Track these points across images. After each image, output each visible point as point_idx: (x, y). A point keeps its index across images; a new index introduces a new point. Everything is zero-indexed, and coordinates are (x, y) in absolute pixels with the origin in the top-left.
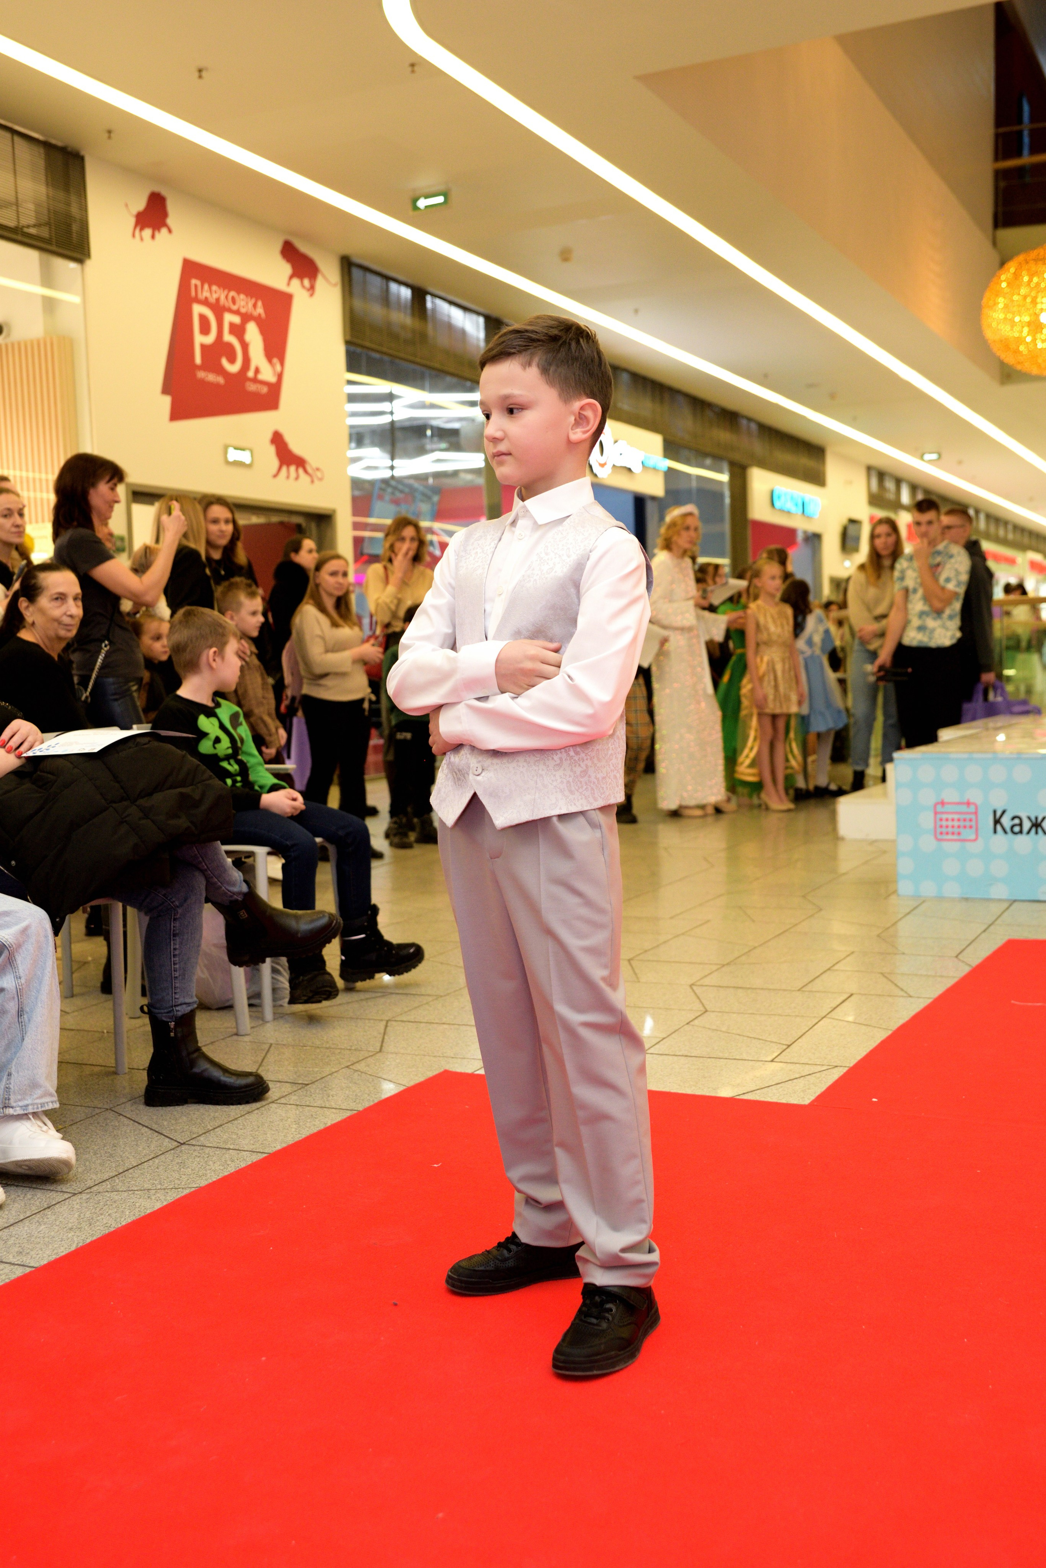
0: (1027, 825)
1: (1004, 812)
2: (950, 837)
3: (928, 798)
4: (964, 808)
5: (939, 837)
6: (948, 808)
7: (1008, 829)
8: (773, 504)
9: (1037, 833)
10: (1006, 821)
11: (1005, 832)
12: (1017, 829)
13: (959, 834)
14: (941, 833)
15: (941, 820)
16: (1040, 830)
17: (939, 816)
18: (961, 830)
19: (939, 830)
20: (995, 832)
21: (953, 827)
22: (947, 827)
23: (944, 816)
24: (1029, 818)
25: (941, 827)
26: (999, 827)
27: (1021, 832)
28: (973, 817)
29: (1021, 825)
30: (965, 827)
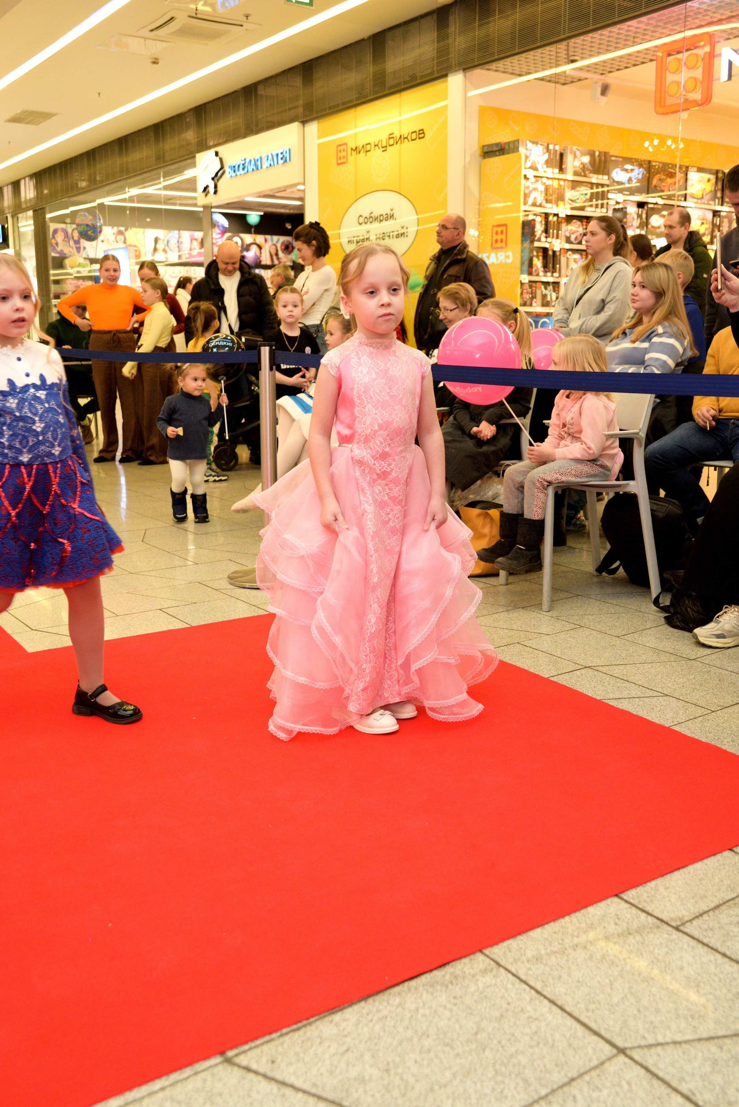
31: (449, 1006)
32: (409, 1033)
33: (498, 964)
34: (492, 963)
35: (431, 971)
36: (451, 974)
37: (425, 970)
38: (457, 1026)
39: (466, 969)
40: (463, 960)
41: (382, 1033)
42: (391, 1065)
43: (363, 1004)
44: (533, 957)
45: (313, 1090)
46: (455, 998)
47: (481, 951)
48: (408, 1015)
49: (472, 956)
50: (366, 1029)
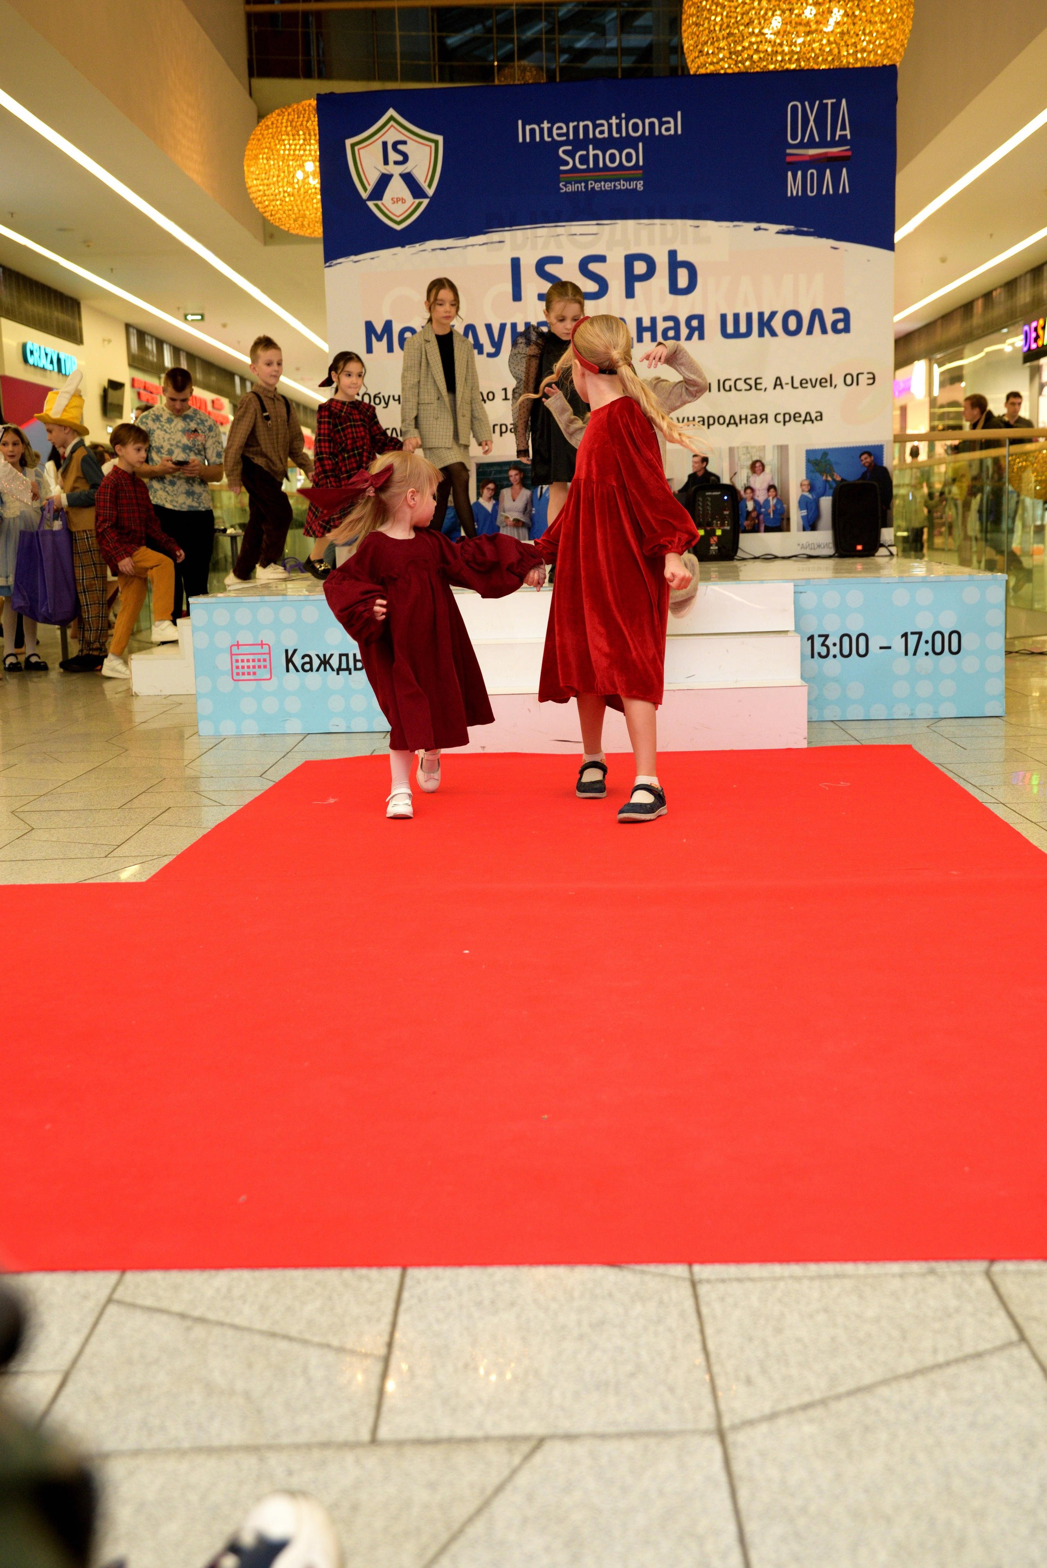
0: (316, 662)
1: (295, 651)
2: (246, 677)
3: (224, 640)
4: (258, 649)
5: (236, 677)
6: (243, 649)
7: (300, 668)
8: (26, 361)
9: (325, 670)
10: (297, 660)
11: (297, 670)
12: (307, 667)
13: (254, 673)
14: (238, 674)
15: (237, 661)
16: (328, 666)
17: (234, 658)
18: (256, 670)
19: (235, 671)
20: (288, 670)
21: (248, 667)
22: (243, 667)
23: (240, 658)
24: (318, 656)
25: (237, 667)
26: (291, 665)
27: (311, 669)
28: (267, 657)
29: (311, 663)
30: (260, 667)
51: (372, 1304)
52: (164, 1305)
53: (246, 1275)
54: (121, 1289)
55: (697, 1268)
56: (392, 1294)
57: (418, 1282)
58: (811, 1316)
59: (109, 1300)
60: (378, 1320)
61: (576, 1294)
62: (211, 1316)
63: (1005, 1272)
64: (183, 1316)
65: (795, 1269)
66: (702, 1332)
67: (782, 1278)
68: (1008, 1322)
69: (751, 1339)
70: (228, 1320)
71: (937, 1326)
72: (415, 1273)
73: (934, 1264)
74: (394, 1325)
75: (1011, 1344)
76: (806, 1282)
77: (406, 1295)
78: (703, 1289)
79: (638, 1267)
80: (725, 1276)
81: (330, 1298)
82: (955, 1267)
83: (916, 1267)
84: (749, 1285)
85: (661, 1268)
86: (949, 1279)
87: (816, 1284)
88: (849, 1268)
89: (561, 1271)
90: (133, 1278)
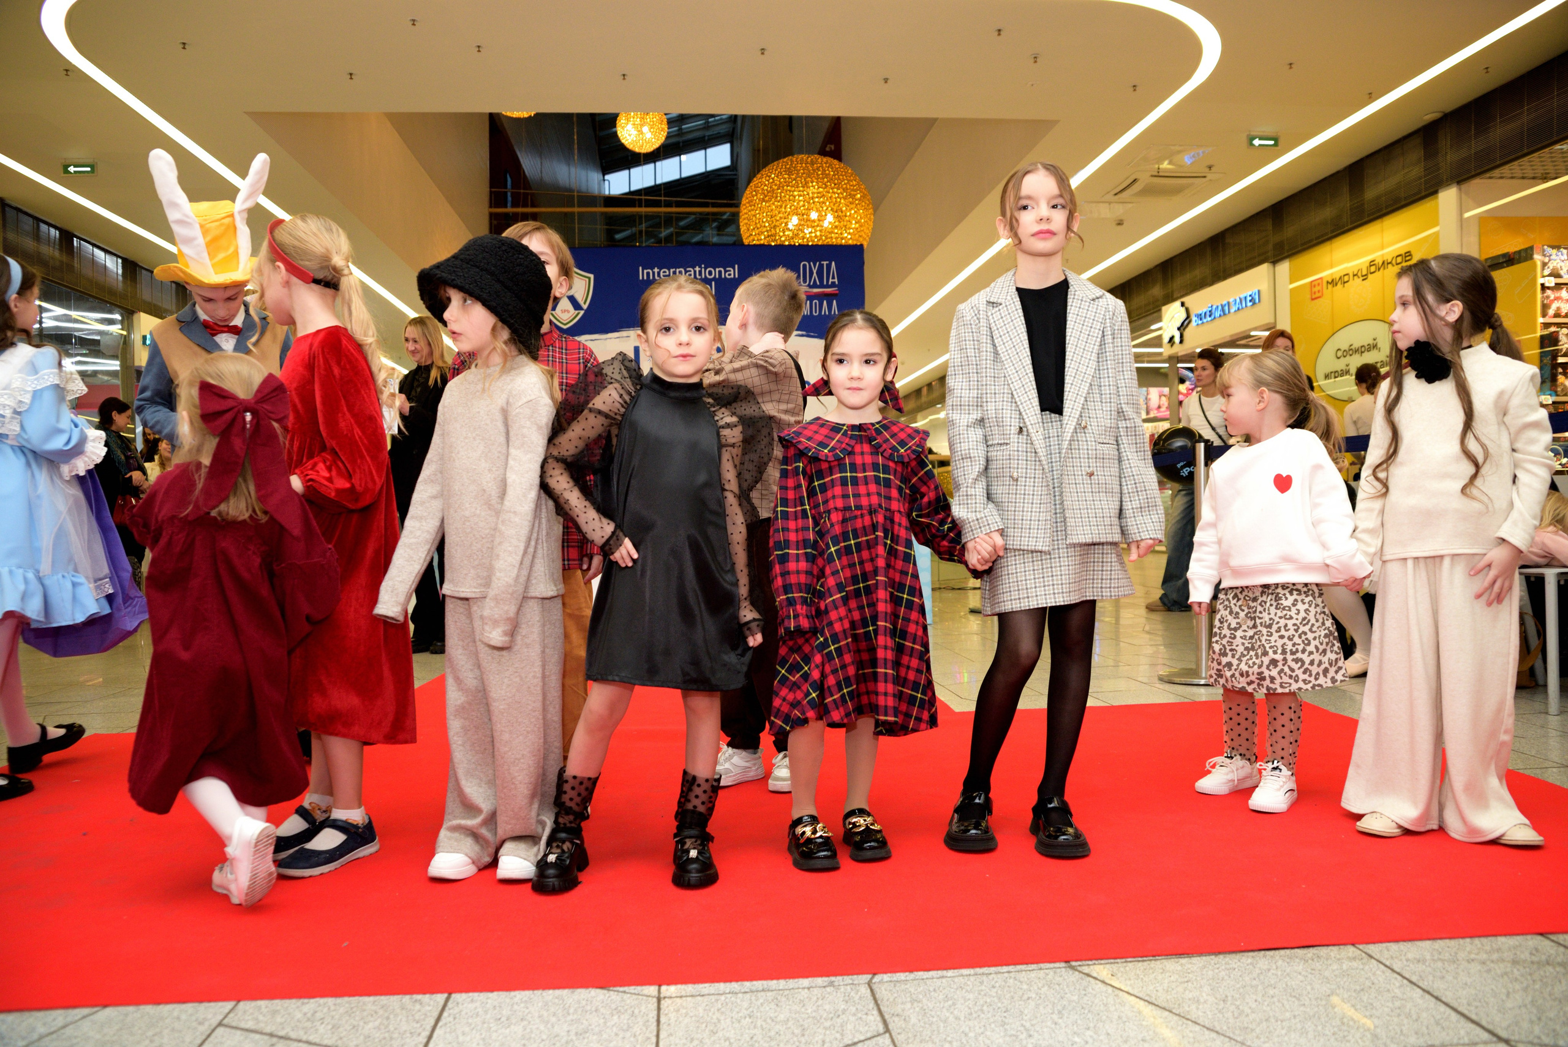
31: (1303, 973)
32: (1254, 983)
33: (1371, 957)
34: (1364, 955)
35: (1292, 948)
36: (1314, 954)
37: (1286, 946)
38: (1309, 988)
39: (1332, 954)
40: (1330, 948)
41: (1226, 977)
42: (1229, 998)
43: (1213, 957)
44: (1415, 959)
45: (1146, 998)
46: (1312, 969)
47: (1353, 944)
48: (1258, 971)
49: (1342, 947)
50: (1210, 973)
51: (417, 1022)
52: (261, 1026)
53: (330, 1001)
54: (231, 1015)
55: (664, 988)
56: (436, 1014)
57: (458, 1003)
58: (739, 1022)
59: (220, 1024)
60: (419, 1034)
61: (571, 1011)
62: (293, 1035)
63: (881, 982)
64: (271, 1035)
65: (735, 986)
66: (658, 1036)
67: (724, 993)
68: (879, 1018)
69: (692, 1040)
70: (304, 1038)
71: (828, 1024)
72: (456, 997)
73: (833, 978)
74: (430, 1037)
75: (879, 1035)
76: (740, 995)
77: (445, 1014)
78: (664, 1004)
79: (621, 989)
80: (683, 993)
81: (388, 1018)
82: (848, 979)
83: (820, 981)
84: (699, 998)
85: (639, 989)
86: (842, 990)
87: (748, 996)
88: (773, 983)
89: (565, 993)
90: (244, 1005)
